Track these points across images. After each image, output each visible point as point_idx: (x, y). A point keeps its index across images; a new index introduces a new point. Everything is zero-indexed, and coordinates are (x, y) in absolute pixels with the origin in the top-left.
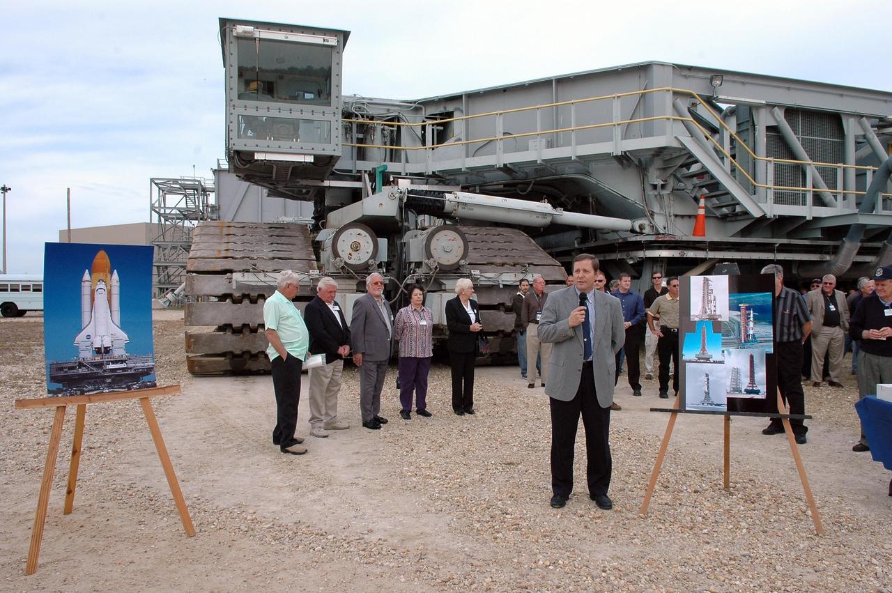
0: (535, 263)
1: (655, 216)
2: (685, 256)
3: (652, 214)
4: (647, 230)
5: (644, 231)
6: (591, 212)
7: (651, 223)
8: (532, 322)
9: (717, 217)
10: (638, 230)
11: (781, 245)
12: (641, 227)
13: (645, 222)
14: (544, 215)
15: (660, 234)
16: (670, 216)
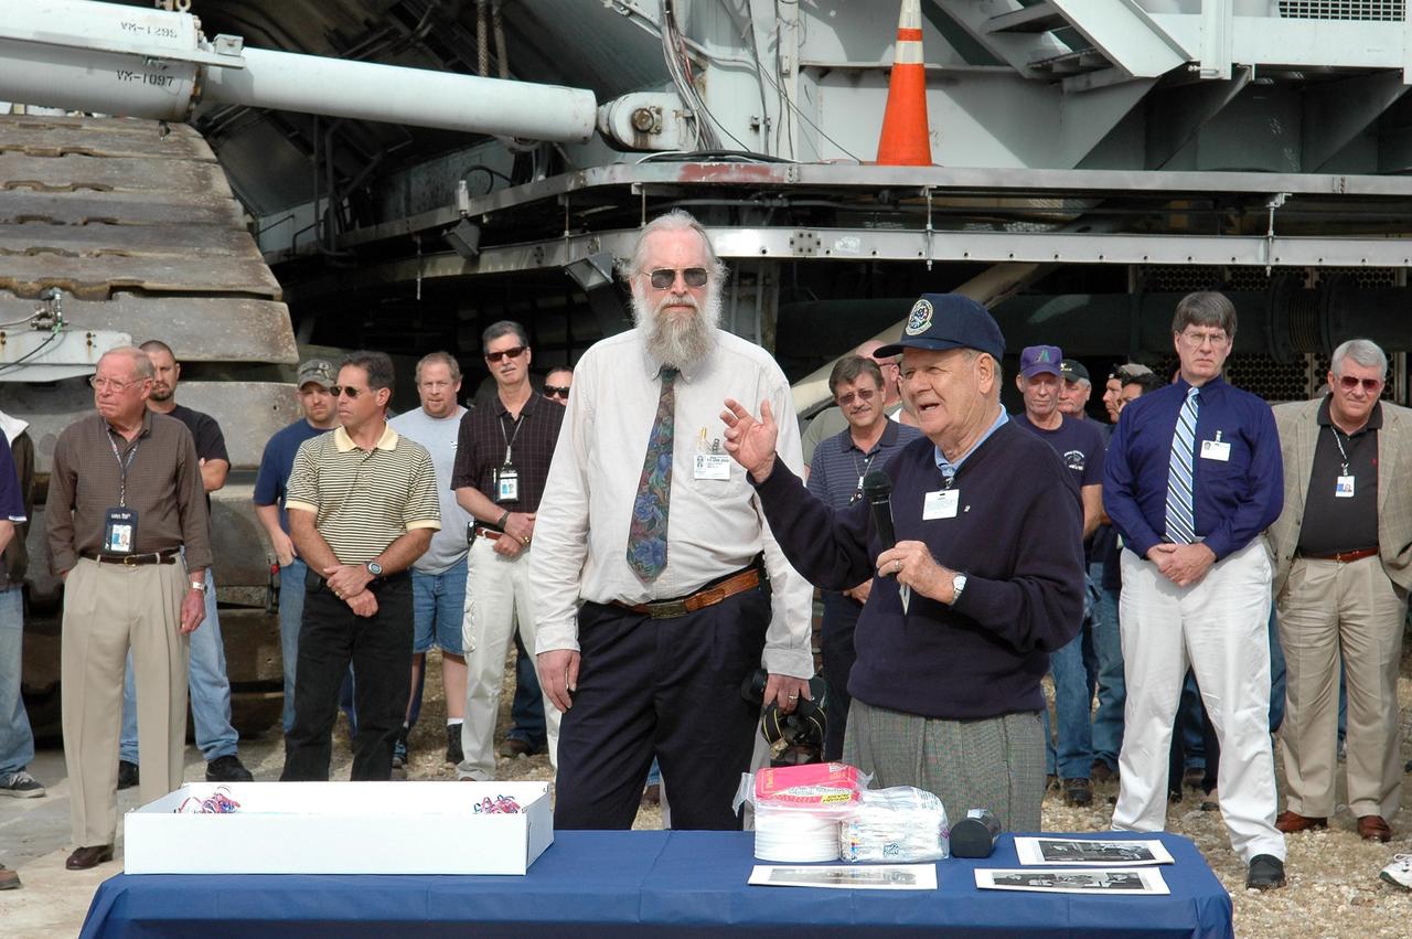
0: (148, 284)
1: (712, 74)
2: (820, 254)
3: (696, 68)
4: (673, 136)
5: (654, 142)
6: (483, 68)
7: (686, 106)
8: (87, 553)
9: (1017, 77)
10: (625, 133)
11: (1296, 197)
12: (643, 124)
13: (662, 101)
14: (160, 68)
15: (721, 156)
16: (783, 74)
